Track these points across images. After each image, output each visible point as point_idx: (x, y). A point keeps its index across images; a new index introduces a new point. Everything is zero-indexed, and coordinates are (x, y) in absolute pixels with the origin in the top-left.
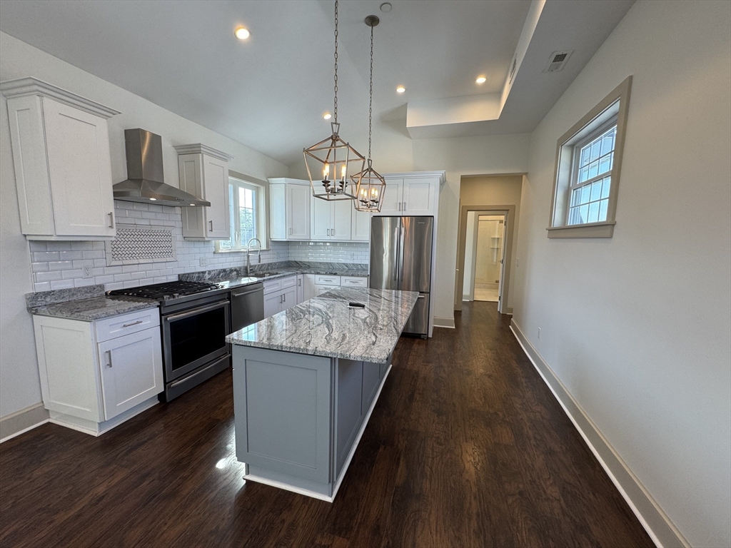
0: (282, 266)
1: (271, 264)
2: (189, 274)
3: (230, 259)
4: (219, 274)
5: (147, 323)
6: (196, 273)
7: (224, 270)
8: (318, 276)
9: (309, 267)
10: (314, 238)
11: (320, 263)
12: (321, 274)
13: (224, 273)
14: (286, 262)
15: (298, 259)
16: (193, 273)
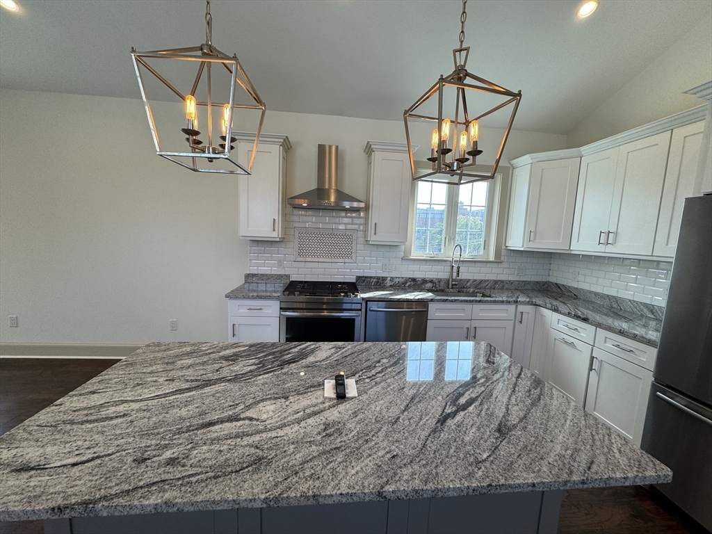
0: (529, 287)
1: (502, 281)
2: (366, 277)
3: (427, 267)
4: (406, 283)
5: (267, 311)
6: (374, 278)
7: (414, 280)
8: (556, 316)
9: (576, 297)
10: (577, 247)
11: (596, 294)
12: (560, 313)
13: (412, 283)
14: (537, 282)
15: (561, 281)
16: (371, 277)
